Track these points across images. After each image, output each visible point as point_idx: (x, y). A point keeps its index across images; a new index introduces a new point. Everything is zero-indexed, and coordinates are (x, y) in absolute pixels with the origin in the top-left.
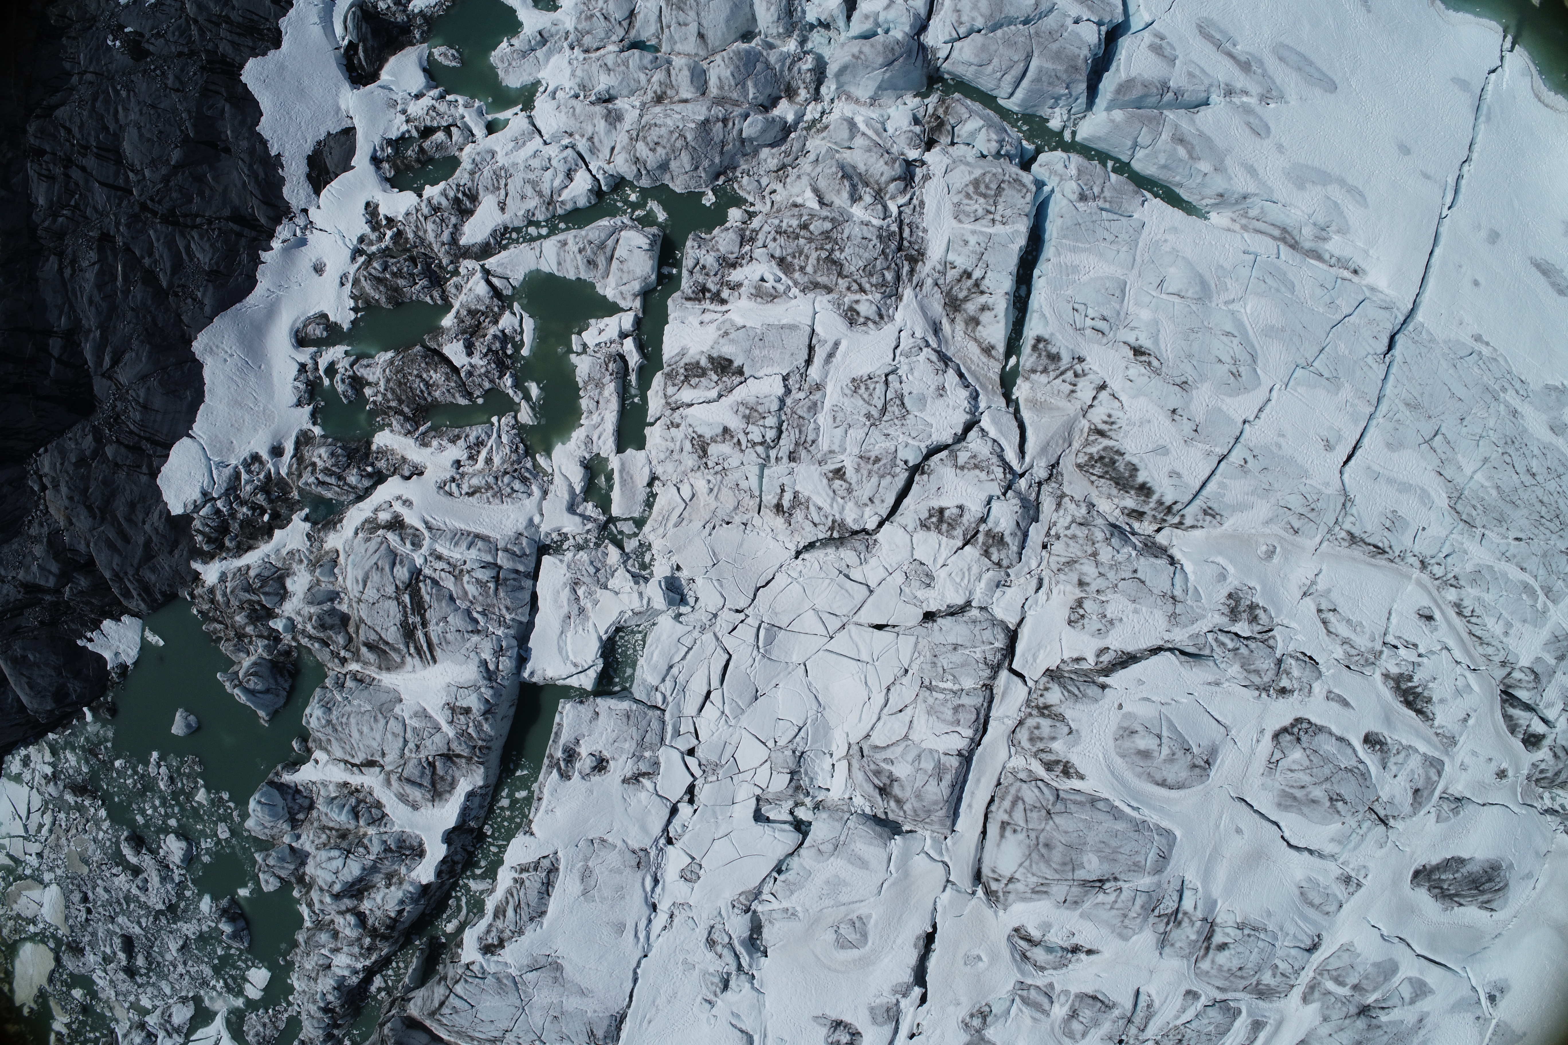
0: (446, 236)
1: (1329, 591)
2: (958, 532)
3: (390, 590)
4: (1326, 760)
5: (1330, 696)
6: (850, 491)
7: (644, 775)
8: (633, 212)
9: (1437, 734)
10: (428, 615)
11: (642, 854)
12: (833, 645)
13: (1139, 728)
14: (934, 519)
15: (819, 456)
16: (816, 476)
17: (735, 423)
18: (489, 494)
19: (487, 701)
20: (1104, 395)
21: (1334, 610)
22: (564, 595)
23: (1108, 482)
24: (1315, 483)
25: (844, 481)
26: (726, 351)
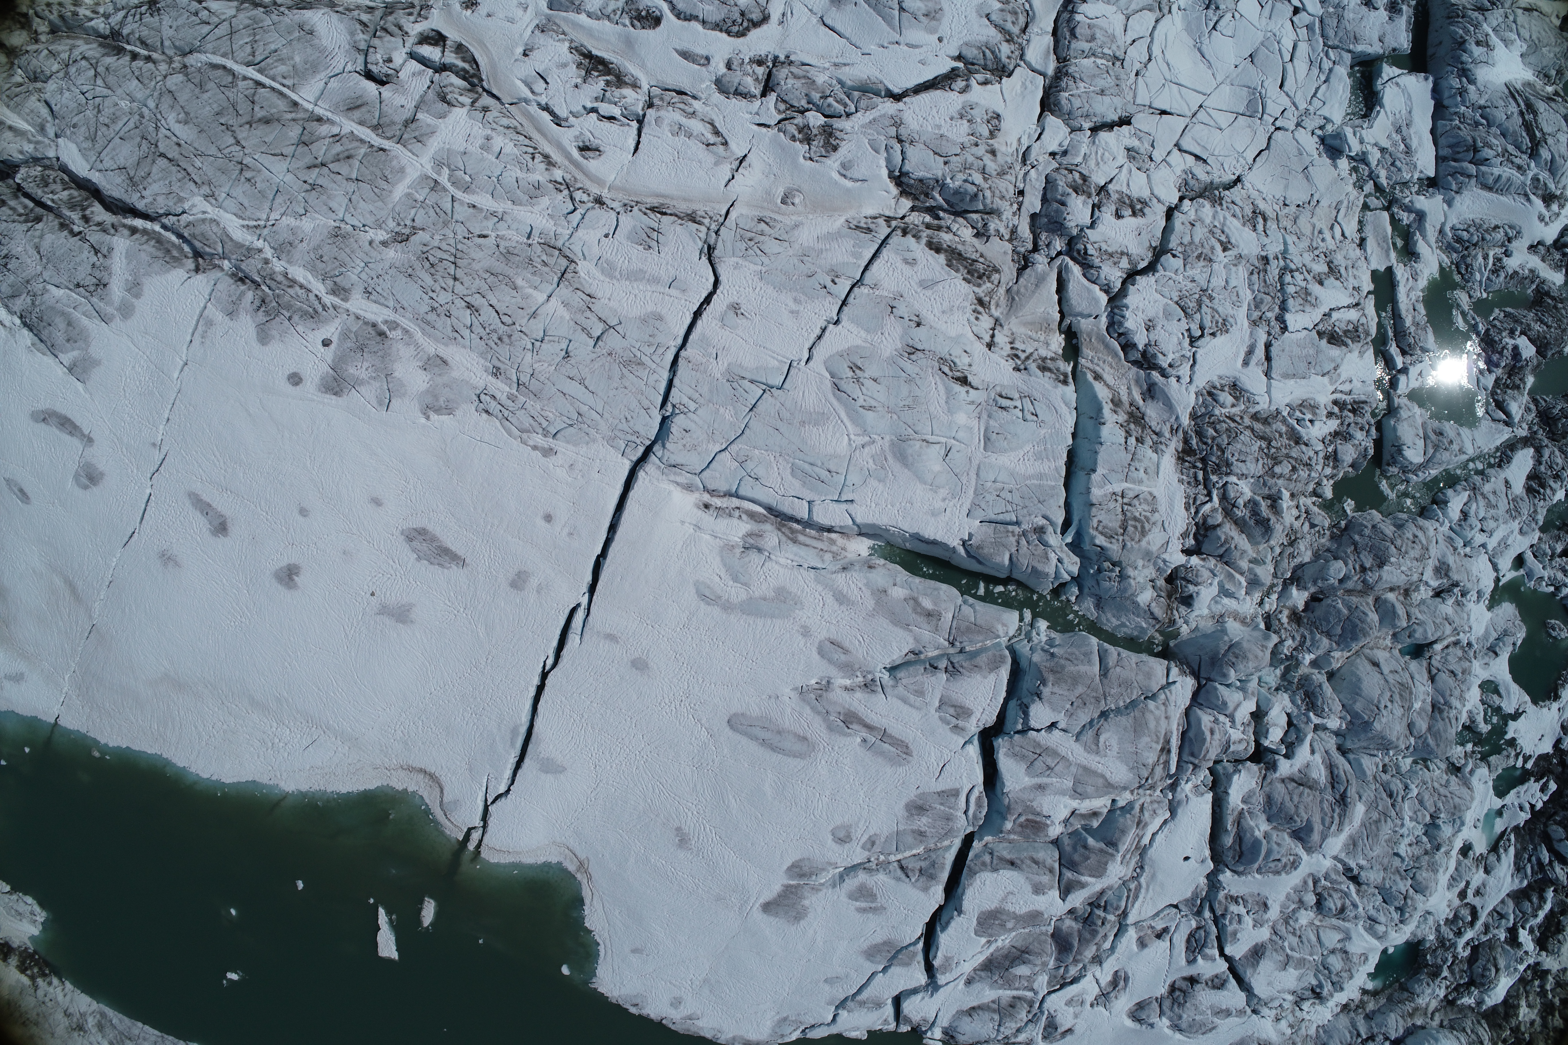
0: (1546, 453)
1: (716, 164)
2: (1115, 197)
3: (1550, 141)
5: (704, 61)
6: (1212, 232)
8: (1406, 488)
9: (564, 33)
10: (1520, 121)
12: (1200, 99)
13: (922, 19)
14: (1139, 207)
15: (1244, 262)
16: (1242, 245)
17: (1316, 289)
18: (1485, 227)
19: (1464, 53)
20: (987, 339)
21: (708, 145)
22: (1414, 144)
23: (968, 255)
24: (751, 268)
25: (1219, 240)
26: (1335, 352)
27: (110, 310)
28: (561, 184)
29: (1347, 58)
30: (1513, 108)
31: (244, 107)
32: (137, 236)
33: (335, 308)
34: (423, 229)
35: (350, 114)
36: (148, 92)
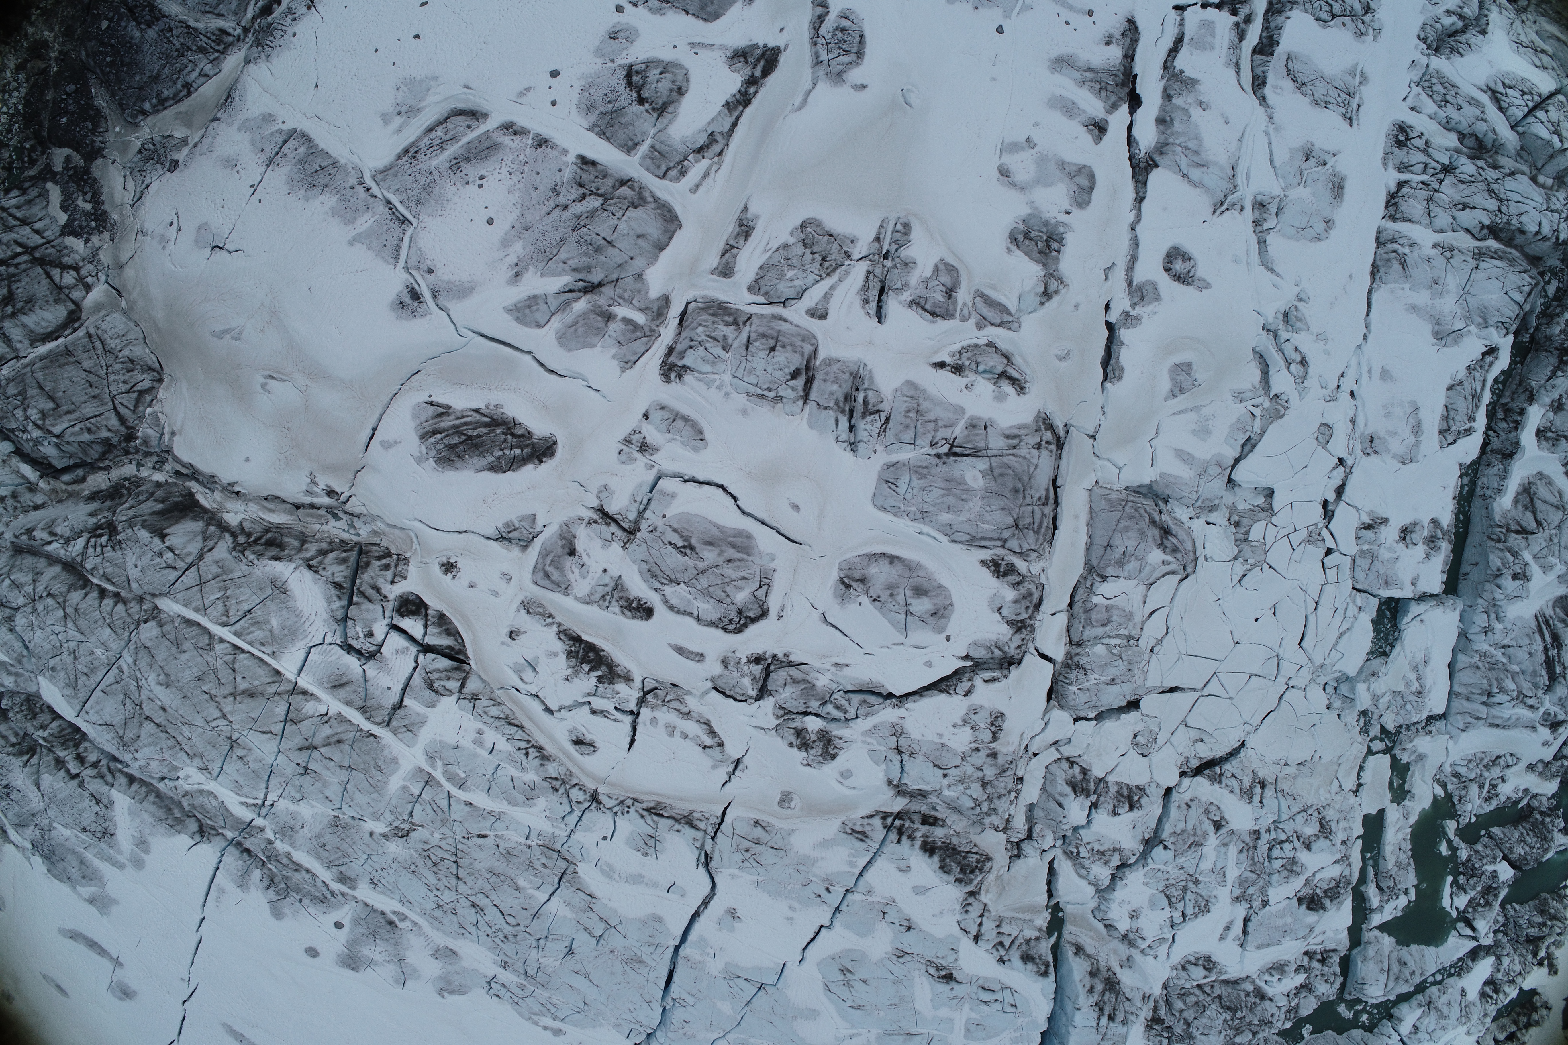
0: (1506, 961)
1: (714, 767)
4: (706, 593)
5: (700, 657)
6: (1207, 812)
7: (1368, 527)
10: (1543, 658)
11: (1369, 451)
12: (1212, 666)
13: (930, 620)
14: (1136, 798)
15: (1235, 840)
16: (1235, 821)
17: (1303, 856)
18: (1486, 761)
19: (1499, 587)
20: (974, 931)
21: (705, 747)
22: (1428, 682)
23: (962, 849)
24: (747, 878)
25: (1213, 821)
26: (1311, 918)
27: (120, 858)
28: (556, 779)
29: (1375, 602)
30: (1538, 646)
31: (225, 675)
32: (135, 786)
33: (343, 894)
34: (422, 826)
35: (336, 693)
36: (123, 643)
